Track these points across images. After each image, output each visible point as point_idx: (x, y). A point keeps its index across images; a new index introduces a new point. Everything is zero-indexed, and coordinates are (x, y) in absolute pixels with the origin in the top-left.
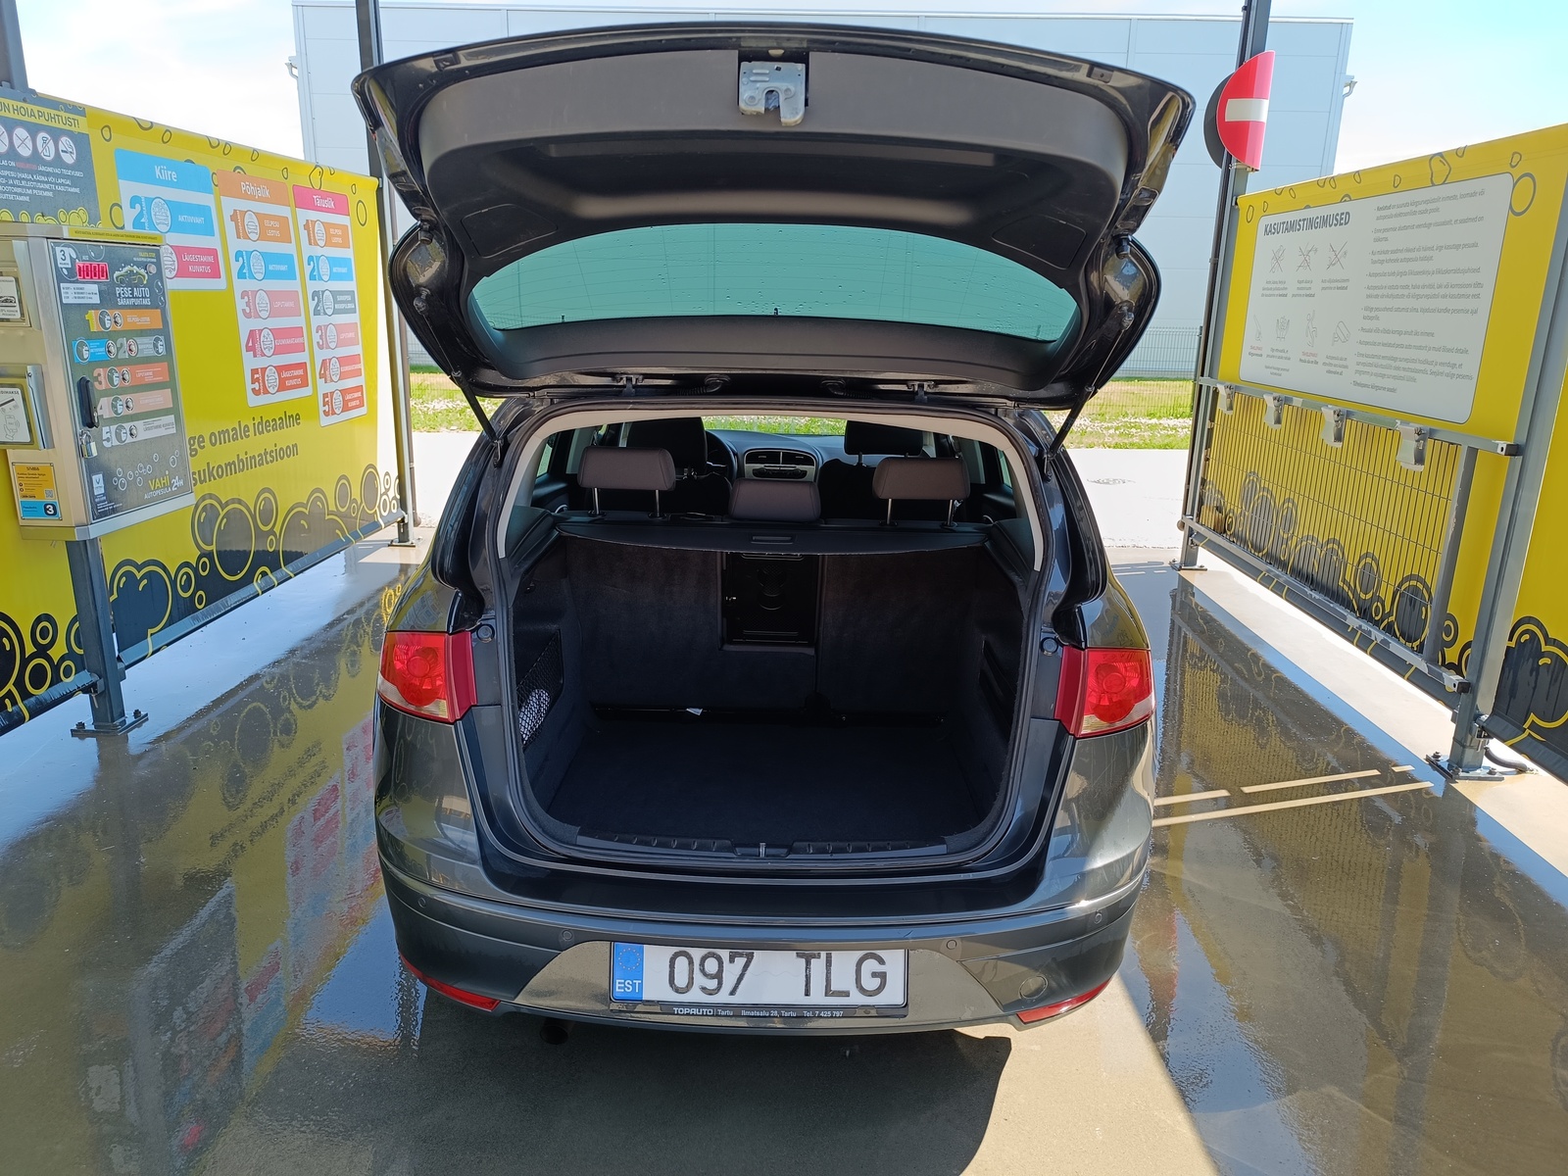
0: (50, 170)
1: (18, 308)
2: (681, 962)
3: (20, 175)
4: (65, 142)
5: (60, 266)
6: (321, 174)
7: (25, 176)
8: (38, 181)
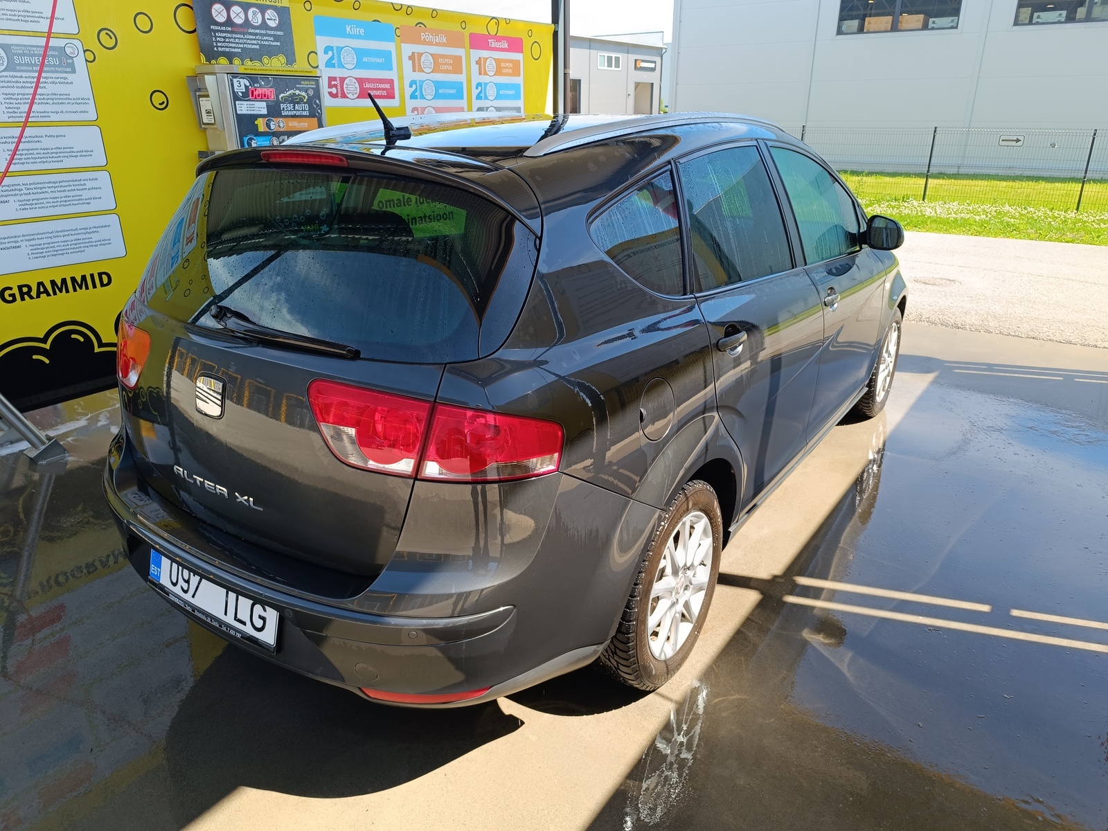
0: (258, 31)
2: (175, 566)
3: (234, 36)
4: (270, 14)
5: (236, 90)
6: (498, 24)
7: (238, 36)
8: (248, 39)
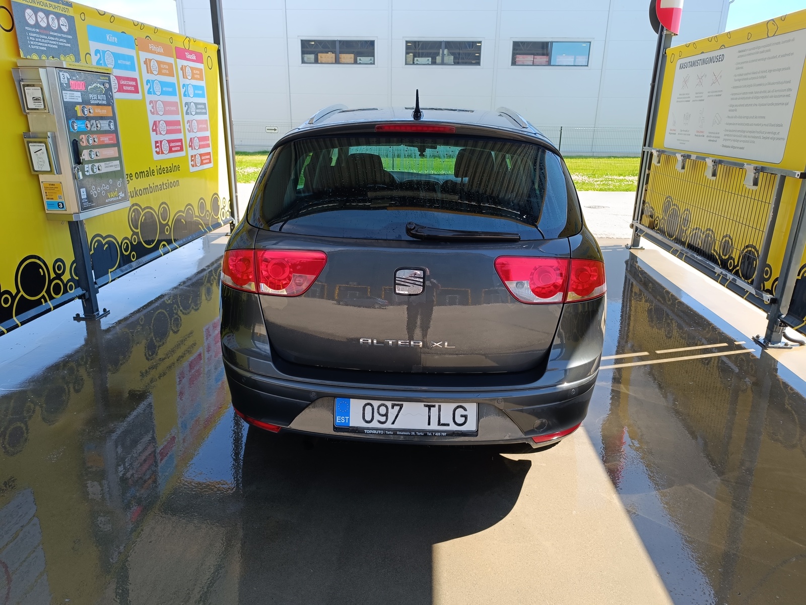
0: (56, 34)
1: (42, 103)
2: (368, 408)
3: (41, 36)
4: (63, 20)
5: (62, 82)
6: (189, 41)
7: (44, 37)
8: (50, 40)
